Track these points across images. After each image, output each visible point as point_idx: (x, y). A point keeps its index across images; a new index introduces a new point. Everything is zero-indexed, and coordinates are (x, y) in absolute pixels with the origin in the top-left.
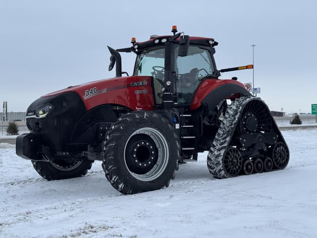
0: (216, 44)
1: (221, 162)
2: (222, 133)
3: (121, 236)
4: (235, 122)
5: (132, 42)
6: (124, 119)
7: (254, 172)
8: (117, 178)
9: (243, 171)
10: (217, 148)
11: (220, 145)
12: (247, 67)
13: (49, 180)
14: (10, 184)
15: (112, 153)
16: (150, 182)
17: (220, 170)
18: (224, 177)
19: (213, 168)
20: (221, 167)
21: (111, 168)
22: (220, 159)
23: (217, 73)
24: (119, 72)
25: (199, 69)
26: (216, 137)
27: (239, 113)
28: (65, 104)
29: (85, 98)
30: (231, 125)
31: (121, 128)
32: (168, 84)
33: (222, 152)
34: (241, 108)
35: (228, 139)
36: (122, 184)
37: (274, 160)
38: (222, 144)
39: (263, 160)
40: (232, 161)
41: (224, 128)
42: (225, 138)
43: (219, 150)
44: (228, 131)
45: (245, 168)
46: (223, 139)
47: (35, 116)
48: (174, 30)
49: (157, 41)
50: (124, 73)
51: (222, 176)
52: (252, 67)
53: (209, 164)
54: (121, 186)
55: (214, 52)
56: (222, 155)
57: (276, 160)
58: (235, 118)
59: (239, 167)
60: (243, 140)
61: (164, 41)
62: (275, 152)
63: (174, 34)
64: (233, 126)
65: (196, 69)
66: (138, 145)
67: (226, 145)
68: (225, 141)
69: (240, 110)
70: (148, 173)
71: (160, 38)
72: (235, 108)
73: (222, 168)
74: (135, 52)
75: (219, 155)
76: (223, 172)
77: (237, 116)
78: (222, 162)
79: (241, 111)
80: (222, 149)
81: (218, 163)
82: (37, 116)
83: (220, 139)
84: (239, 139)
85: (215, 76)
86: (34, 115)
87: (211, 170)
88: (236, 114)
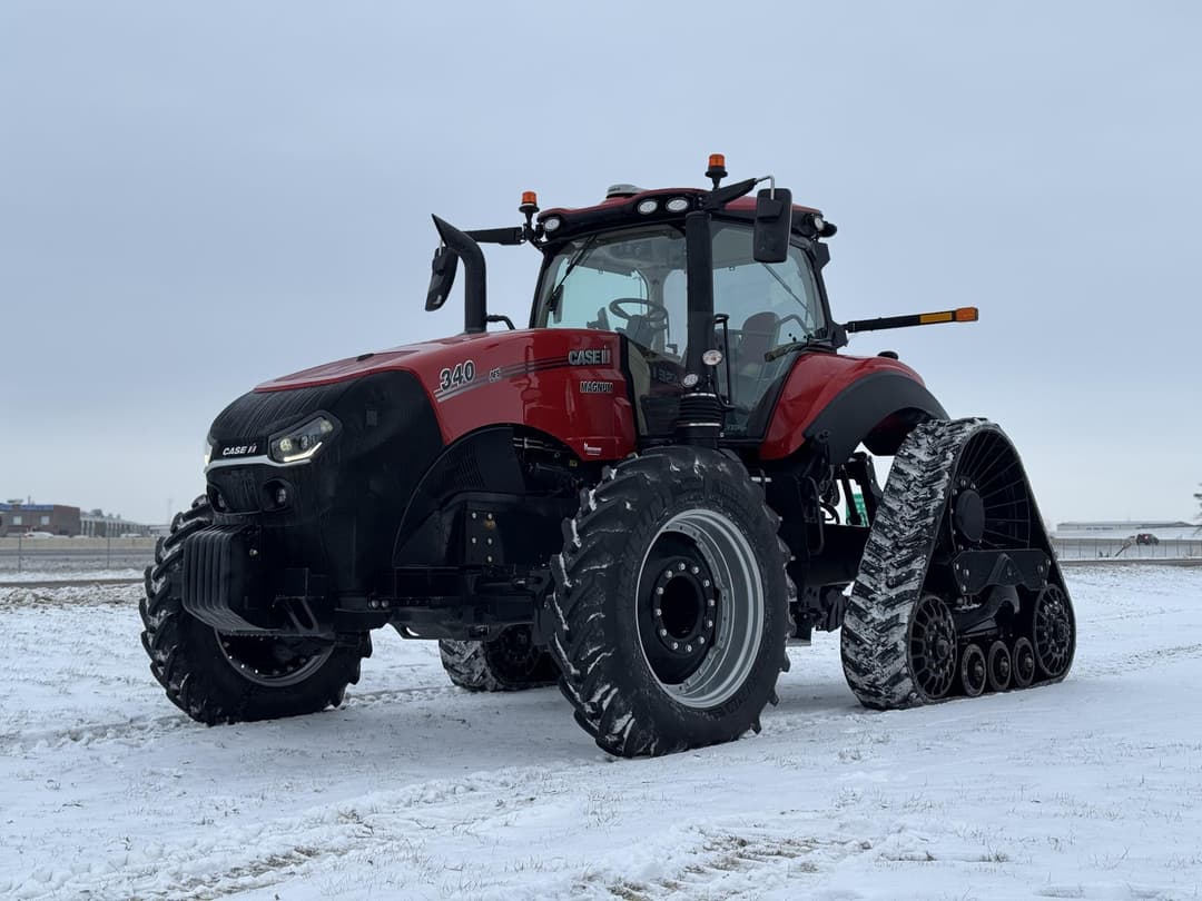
0: (829, 230)
1: (902, 646)
2: (888, 543)
3: (930, 858)
4: (934, 505)
5: (522, 209)
6: (629, 473)
7: (989, 690)
8: (615, 691)
9: (961, 682)
10: (881, 599)
11: (890, 587)
12: (955, 316)
13: (212, 721)
14: (67, 739)
15: (601, 599)
16: (710, 711)
17: (897, 678)
18: (906, 703)
19: (866, 672)
20: (900, 664)
21: (595, 654)
22: (898, 637)
23: (833, 335)
24: (477, 315)
25: (781, 318)
26: (866, 557)
27: (947, 476)
28: (372, 418)
29: (441, 396)
30: (924, 514)
31: (628, 506)
32: (709, 362)
33: (905, 612)
34: (950, 456)
35: (919, 565)
36: (627, 717)
37: (1037, 645)
38: (899, 581)
39: (1010, 644)
40: (934, 646)
41: (895, 526)
42: (907, 562)
43: (890, 604)
44: (917, 538)
45: (965, 673)
46: (901, 564)
47: (264, 459)
48: (716, 171)
49: (648, 207)
50: (496, 319)
51: (898, 698)
52: (970, 315)
53: (851, 656)
54: (624, 723)
55: (826, 259)
56: (905, 621)
57: (1043, 648)
58: (934, 493)
59: (951, 666)
60: (961, 571)
61: (677, 205)
62: (1041, 621)
63: (716, 183)
64: (930, 520)
65: (771, 315)
66: (670, 574)
67: (913, 585)
68: (911, 574)
69: (947, 463)
70: (689, 681)
71: (662, 197)
72: (926, 458)
73: (905, 671)
74: (537, 244)
75: (893, 623)
76: (906, 685)
77: (940, 487)
78: (907, 648)
79: (952, 466)
80: (901, 599)
81: (889, 654)
82: (272, 458)
83: (884, 565)
84: (950, 568)
85: (829, 344)
86: (258, 453)
87: (855, 677)
88: (938, 477)
